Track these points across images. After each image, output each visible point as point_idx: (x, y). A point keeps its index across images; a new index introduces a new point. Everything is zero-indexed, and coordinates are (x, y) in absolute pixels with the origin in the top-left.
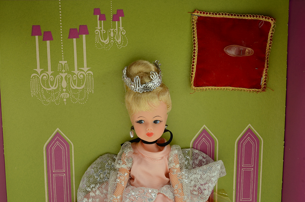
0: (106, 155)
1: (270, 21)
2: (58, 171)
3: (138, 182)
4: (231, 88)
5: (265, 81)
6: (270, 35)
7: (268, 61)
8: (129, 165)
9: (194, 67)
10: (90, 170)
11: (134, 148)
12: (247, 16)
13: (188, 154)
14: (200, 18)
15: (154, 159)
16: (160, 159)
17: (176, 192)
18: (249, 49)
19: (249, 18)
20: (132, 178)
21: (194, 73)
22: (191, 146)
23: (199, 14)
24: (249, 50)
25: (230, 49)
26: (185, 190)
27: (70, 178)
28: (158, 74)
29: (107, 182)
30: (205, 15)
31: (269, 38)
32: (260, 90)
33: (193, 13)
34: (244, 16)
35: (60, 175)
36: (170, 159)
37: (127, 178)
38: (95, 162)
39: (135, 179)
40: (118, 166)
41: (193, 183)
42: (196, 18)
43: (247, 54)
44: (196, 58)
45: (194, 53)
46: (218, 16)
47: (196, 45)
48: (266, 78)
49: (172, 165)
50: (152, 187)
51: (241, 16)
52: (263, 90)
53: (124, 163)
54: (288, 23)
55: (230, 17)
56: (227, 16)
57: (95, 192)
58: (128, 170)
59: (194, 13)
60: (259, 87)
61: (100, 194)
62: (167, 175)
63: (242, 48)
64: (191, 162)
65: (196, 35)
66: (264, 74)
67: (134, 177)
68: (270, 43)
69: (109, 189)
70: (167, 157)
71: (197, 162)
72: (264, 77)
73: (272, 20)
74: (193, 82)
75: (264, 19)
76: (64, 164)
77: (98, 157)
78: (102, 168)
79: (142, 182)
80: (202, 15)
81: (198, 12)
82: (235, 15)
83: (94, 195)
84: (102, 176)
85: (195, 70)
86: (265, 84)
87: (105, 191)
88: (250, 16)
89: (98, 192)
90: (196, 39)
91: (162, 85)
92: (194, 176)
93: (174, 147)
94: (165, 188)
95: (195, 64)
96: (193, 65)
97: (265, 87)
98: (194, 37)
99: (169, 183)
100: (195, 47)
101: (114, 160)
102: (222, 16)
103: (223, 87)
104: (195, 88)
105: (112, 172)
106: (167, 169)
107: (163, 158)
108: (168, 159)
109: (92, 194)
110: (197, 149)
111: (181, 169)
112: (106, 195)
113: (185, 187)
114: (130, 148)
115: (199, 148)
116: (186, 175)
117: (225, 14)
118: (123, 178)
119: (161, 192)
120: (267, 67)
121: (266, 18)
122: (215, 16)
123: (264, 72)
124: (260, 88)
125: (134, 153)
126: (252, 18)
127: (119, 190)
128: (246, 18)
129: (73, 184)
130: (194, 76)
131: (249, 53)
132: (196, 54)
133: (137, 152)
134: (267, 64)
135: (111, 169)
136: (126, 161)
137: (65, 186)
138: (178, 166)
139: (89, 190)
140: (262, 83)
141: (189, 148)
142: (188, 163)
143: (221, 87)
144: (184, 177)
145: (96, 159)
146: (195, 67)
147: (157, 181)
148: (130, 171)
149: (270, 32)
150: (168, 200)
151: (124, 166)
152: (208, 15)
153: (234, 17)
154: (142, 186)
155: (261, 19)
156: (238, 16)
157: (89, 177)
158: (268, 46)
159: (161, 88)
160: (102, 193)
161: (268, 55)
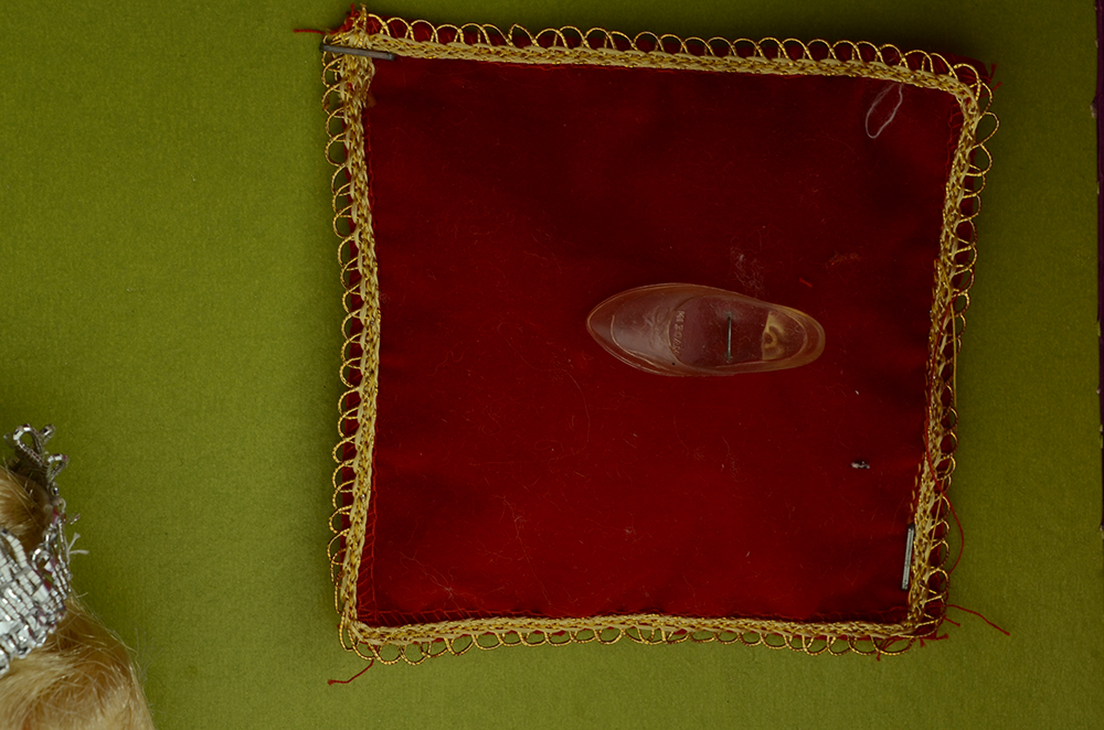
1: (950, 83)
4: (664, 624)
5: (935, 559)
6: (954, 194)
7: (947, 399)
9: (355, 464)
12: (771, 52)
14: (390, 71)
18: (794, 314)
19: (786, 66)
21: (359, 512)
23: (385, 43)
24: (789, 324)
25: (634, 320)
28: (28, 550)
30: (433, 49)
31: (950, 222)
32: (895, 629)
33: (335, 30)
34: (745, 51)
42: (357, 71)
43: (771, 357)
44: (369, 389)
45: (355, 351)
46: (535, 55)
47: (370, 288)
48: (939, 533)
51: (721, 50)
52: (928, 633)
54: (1092, 95)
55: (636, 59)
56: (610, 57)
59: (341, 37)
60: (884, 604)
63: (731, 307)
65: (362, 210)
66: (924, 506)
68: (962, 258)
72: (924, 525)
73: (964, 76)
74: (350, 582)
75: (902, 73)
80: (409, 47)
81: (373, 28)
82: (672, 47)
85: (363, 487)
86: (935, 582)
88: (795, 52)
90: (364, 237)
91: (68, 638)
95: (365, 437)
96: (349, 451)
97: (934, 609)
98: (352, 227)
100: (356, 303)
102: (567, 57)
103: (599, 623)
104: (375, 636)
117: (596, 41)
120: (948, 447)
121: (915, 63)
122: (510, 55)
123: (926, 487)
124: (900, 619)
126: (809, 66)
128: (759, 65)
130: (357, 534)
131: (791, 343)
132: (370, 362)
134: (947, 423)
140: (916, 570)
143: (583, 623)
146: (363, 463)
149: (957, 175)
152: (459, 50)
153: (662, 61)
155: (879, 71)
156: (696, 49)
158: (943, 279)
159: (57, 667)
161: (948, 352)
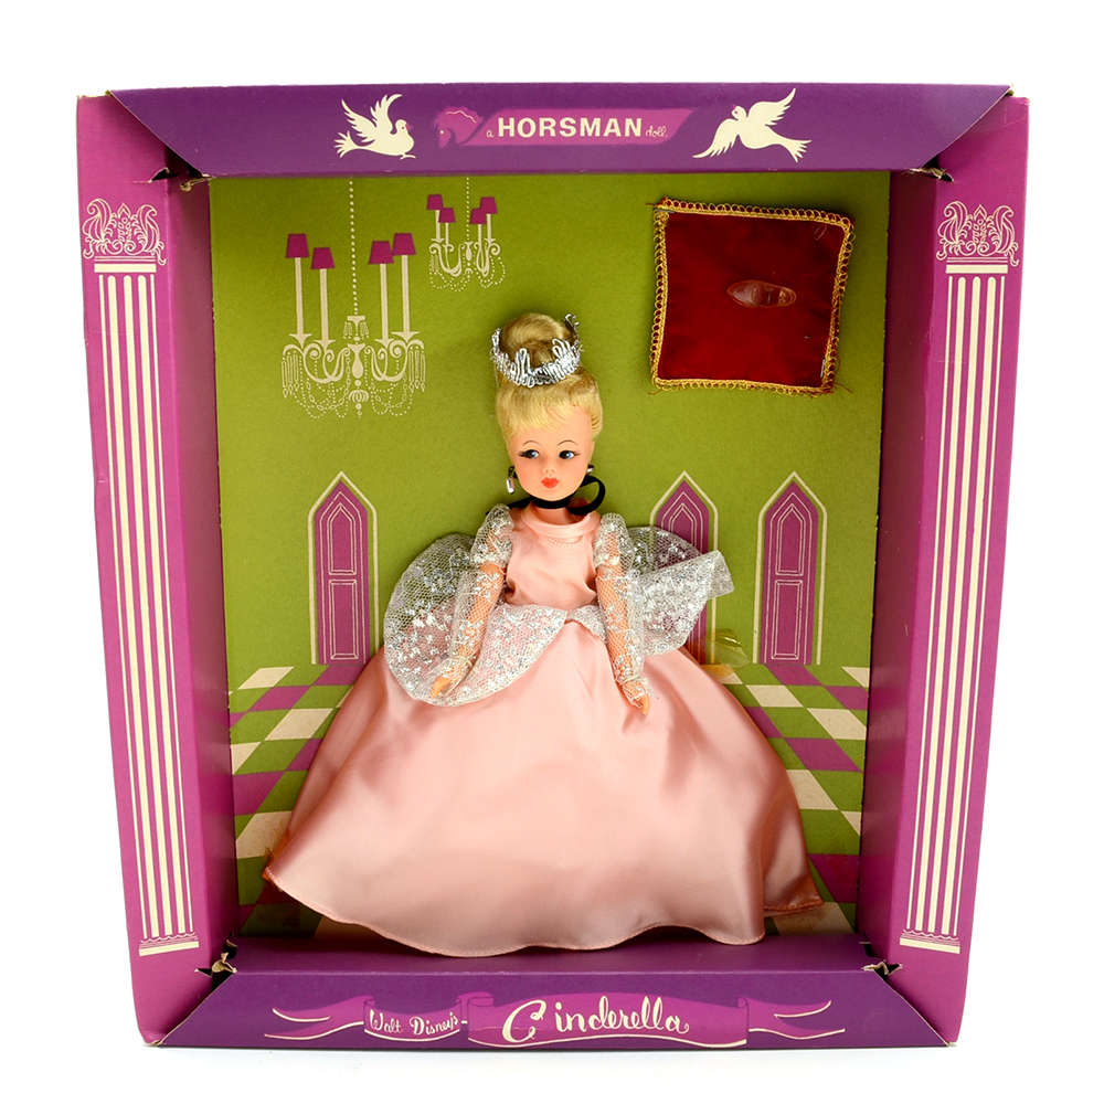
1: (841, 224)
2: (340, 572)
3: (523, 596)
4: (748, 383)
5: (831, 369)
6: (841, 257)
7: (836, 320)
8: (504, 557)
10: (415, 569)
11: (516, 519)
12: (787, 213)
13: (644, 538)
14: (674, 216)
15: (561, 541)
16: (573, 540)
17: (610, 619)
18: (788, 290)
19: (791, 217)
21: (659, 346)
22: (652, 521)
23: (673, 208)
24: (787, 293)
25: (741, 291)
26: (632, 618)
27: (366, 590)
28: (571, 345)
29: (451, 596)
30: (686, 210)
31: (840, 265)
32: (818, 389)
33: (658, 204)
34: (779, 212)
35: (345, 583)
37: (498, 587)
38: (425, 553)
39: (517, 591)
40: (477, 559)
41: (652, 605)
42: (664, 216)
43: (782, 302)
44: (663, 310)
45: (660, 298)
46: (716, 212)
47: (665, 280)
48: (833, 361)
49: (602, 558)
50: (555, 605)
51: (772, 212)
52: (827, 391)
53: (492, 550)
54: (887, 228)
55: (746, 214)
56: (739, 213)
57: (424, 619)
58: (500, 566)
59: (659, 206)
60: (816, 382)
61: (436, 624)
62: (592, 583)
63: (769, 287)
64: (650, 558)
65: (663, 258)
66: (828, 353)
67: (513, 584)
68: (843, 277)
70: (590, 539)
71: (664, 560)
72: (828, 358)
73: (845, 222)
74: (655, 367)
75: (827, 220)
76: (353, 557)
77: (434, 542)
78: (443, 566)
79: (531, 594)
80: (680, 210)
81: (669, 204)
82: (757, 211)
83: (423, 626)
84: (440, 581)
85: (661, 338)
86: (831, 376)
87: (447, 618)
88: (794, 213)
89: (431, 619)
90: (664, 266)
91: (579, 371)
93: (607, 517)
94: (584, 610)
95: (662, 324)
96: (657, 328)
97: (830, 384)
98: (660, 262)
99: (595, 602)
100: (661, 284)
101: (469, 548)
102: (726, 213)
103: (728, 382)
104: (662, 382)
105: (465, 574)
106: (590, 568)
108: (593, 546)
109: (417, 623)
110: (666, 529)
112: (449, 626)
114: (505, 517)
115: (671, 526)
116: (636, 582)
117: (735, 209)
118: (488, 585)
119: (576, 619)
120: (836, 334)
121: (830, 217)
122: (709, 212)
123: (829, 346)
124: (819, 386)
125: (515, 529)
126: (798, 217)
127: (480, 610)
128: (783, 217)
129: (373, 604)
130: (658, 352)
131: (788, 299)
132: (664, 302)
133: (521, 526)
134: (837, 327)
135: (462, 567)
136: (496, 546)
137: (355, 609)
138: (616, 561)
139: (413, 612)
140: (825, 372)
141: (648, 525)
142: (643, 560)
143: (724, 381)
144: (629, 587)
145: (428, 546)
146: (661, 331)
148: (505, 570)
149: (843, 251)
150: (590, 637)
151: (492, 558)
152: (694, 211)
153: (754, 215)
154: (532, 603)
155: (820, 219)
156: (764, 212)
158: (837, 283)
159: (577, 378)
160: (440, 621)
161: (838, 306)
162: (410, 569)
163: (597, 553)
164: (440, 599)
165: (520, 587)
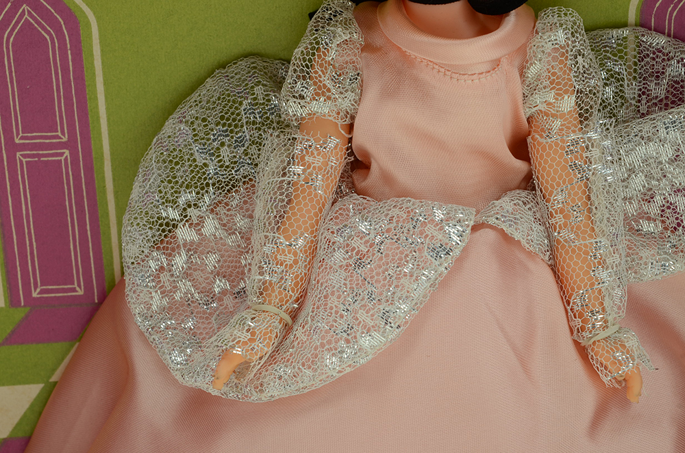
0: (243, 64)
2: (37, 137)
3: (387, 179)
8: (345, 103)
10: (175, 129)
11: (367, 25)
13: (619, 54)
15: (454, 71)
16: (484, 68)
17: (559, 219)
20: (357, 164)
22: (632, 16)
26: (601, 214)
27: (89, 169)
29: (249, 180)
35: (48, 156)
36: (532, 71)
37: (337, 162)
38: (195, 96)
39: (374, 167)
41: (638, 182)
49: (541, 100)
50: (449, 196)
53: (322, 91)
57: (198, 225)
58: (340, 122)
61: (221, 233)
62: (520, 147)
64: (631, 90)
67: (366, 155)
69: (259, 211)
70: (517, 63)
71: (659, 90)
76: (60, 107)
77: (210, 74)
78: (229, 122)
79: (403, 177)
83: (196, 238)
84: (225, 153)
87: (241, 222)
89: (210, 226)
92: (642, 150)
93: (550, 16)
94: (506, 204)
99: (528, 182)
106: (516, 118)
107: (496, 63)
108: (522, 74)
109: (184, 234)
110: (660, 30)
111: (584, 116)
112: (246, 237)
113: (600, 200)
114: (346, 24)
115: (670, 23)
116: (607, 143)
118: (317, 161)
119: (492, 221)
125: (368, 48)
127: (303, 212)
129: (104, 192)
133: (378, 41)
135: (266, 123)
136: (329, 84)
137: (70, 204)
138: (568, 103)
139: (173, 214)
141: (624, 25)
142: (619, 94)
144: (596, 153)
145: (200, 82)
147: (470, 174)
148: (350, 128)
150: (521, 256)
151: (321, 107)
154: (404, 193)
157: (173, 161)
160: (229, 228)
162: (168, 128)
163: (530, 90)
164: (227, 187)
165: (381, 159)
